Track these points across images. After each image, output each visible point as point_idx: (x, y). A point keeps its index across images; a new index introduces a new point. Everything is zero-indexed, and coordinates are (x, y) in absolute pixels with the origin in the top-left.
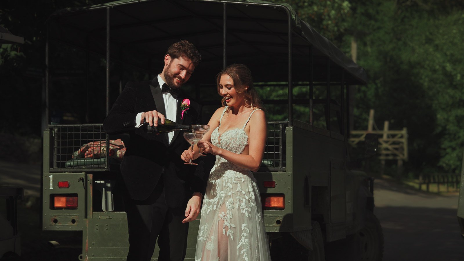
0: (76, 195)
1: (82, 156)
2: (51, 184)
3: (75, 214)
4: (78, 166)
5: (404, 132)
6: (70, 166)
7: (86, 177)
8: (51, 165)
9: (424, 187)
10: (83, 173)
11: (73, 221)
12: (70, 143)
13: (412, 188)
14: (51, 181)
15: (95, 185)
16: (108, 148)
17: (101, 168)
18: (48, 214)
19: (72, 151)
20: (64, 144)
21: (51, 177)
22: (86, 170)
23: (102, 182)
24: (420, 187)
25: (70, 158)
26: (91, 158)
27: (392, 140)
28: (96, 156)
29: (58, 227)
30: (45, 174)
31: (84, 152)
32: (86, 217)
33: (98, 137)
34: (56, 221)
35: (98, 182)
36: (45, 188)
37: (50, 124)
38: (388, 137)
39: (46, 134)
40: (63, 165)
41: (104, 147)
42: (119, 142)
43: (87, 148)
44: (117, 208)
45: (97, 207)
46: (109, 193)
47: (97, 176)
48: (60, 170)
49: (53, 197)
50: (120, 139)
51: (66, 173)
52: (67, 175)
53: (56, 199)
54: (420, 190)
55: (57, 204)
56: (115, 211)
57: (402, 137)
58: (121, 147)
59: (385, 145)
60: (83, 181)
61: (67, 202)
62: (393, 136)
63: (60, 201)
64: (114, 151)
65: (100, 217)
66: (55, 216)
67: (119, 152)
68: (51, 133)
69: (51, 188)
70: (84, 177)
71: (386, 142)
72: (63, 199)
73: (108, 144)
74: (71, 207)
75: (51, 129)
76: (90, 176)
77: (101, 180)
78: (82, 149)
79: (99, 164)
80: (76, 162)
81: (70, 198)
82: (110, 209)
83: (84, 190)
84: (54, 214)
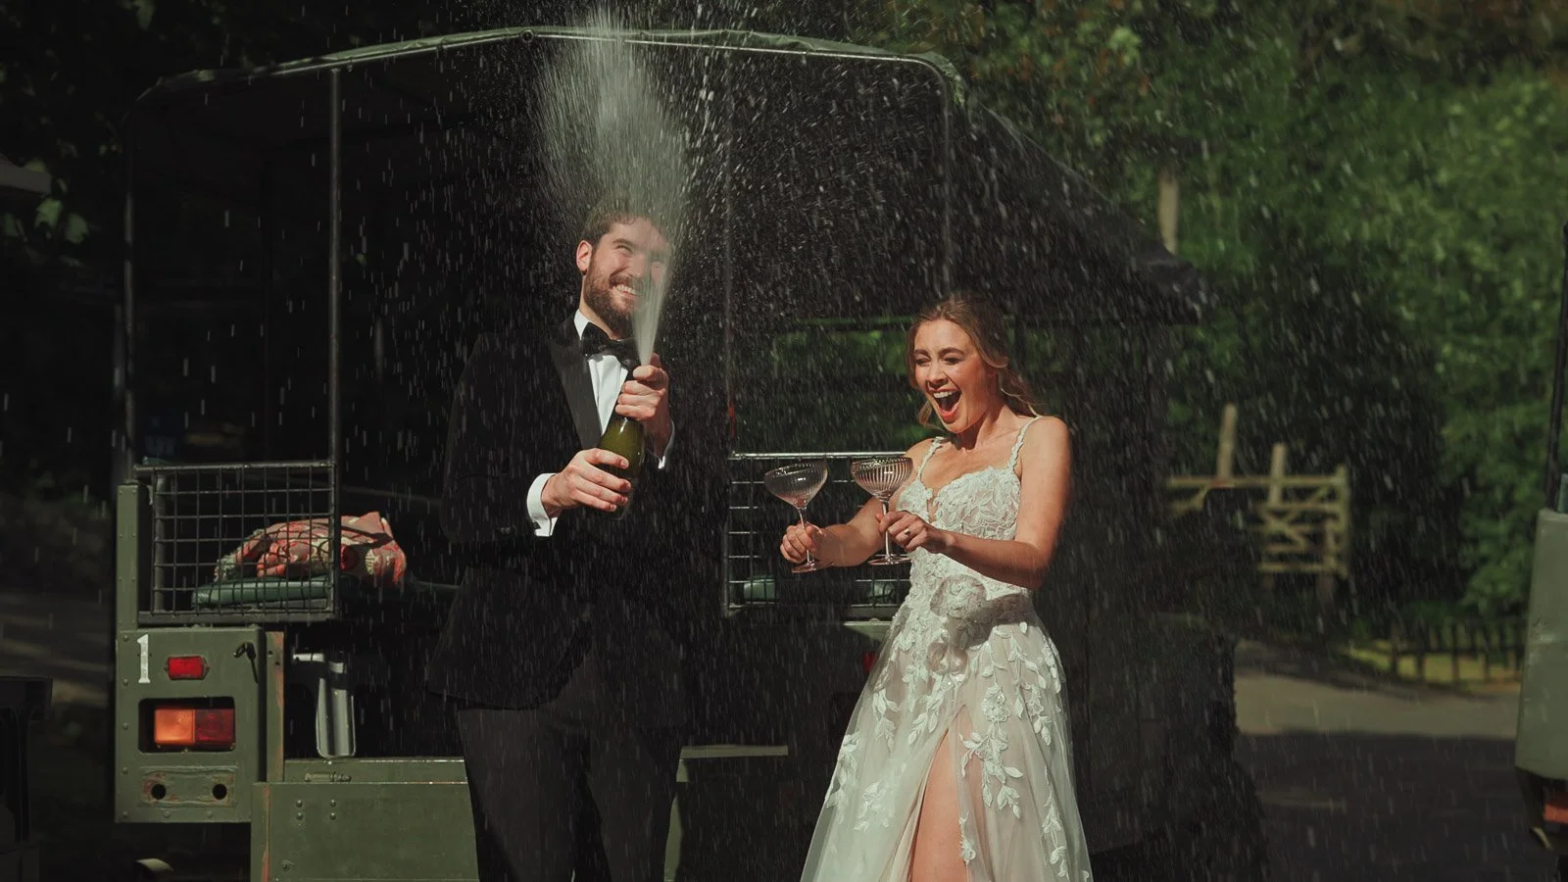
0: (227, 703)
1: (247, 570)
2: (145, 667)
3: (221, 767)
4: (233, 603)
5: (1339, 479)
6: (210, 604)
7: (263, 640)
8: (144, 602)
9: (1407, 666)
10: (254, 629)
11: (220, 791)
12: (208, 528)
13: (1367, 669)
14: (144, 654)
15: (291, 669)
16: (335, 543)
17: (314, 610)
18: (132, 766)
19: (213, 553)
20: (187, 529)
21: (144, 641)
22: (261, 617)
23: (318, 657)
24: (1394, 666)
25: (206, 578)
26: (280, 577)
27: (1296, 507)
28: (296, 571)
29: (170, 811)
30: (122, 632)
31: (254, 555)
32: (262, 776)
33: (303, 504)
34: (159, 791)
35: (304, 657)
36: (122, 679)
37: (140, 462)
38: (1285, 495)
39: (127, 495)
40: (184, 602)
41: (321, 540)
42: (374, 522)
43: (267, 542)
44: (370, 742)
45: (301, 744)
46: (341, 695)
47: (301, 636)
48: (173, 619)
49: (149, 708)
50: (376, 514)
51: (196, 629)
52: (197, 636)
53: (160, 715)
54: (1393, 676)
55: (165, 735)
56: (360, 755)
57: (1332, 496)
58: (380, 540)
59: (1275, 526)
60: (251, 655)
61: (199, 725)
62: (1303, 493)
63: (172, 723)
64: (356, 554)
65: (308, 774)
66: (158, 774)
67: (372, 558)
68: (143, 495)
69: (144, 679)
70: (254, 641)
71: (1279, 514)
72: (186, 717)
73: (337, 529)
74: (212, 742)
75: (145, 480)
76: (276, 639)
77: (312, 651)
78: (249, 545)
79: (304, 596)
80: (227, 591)
81: (209, 714)
82: (344, 748)
83: (254, 686)
84: (153, 766)
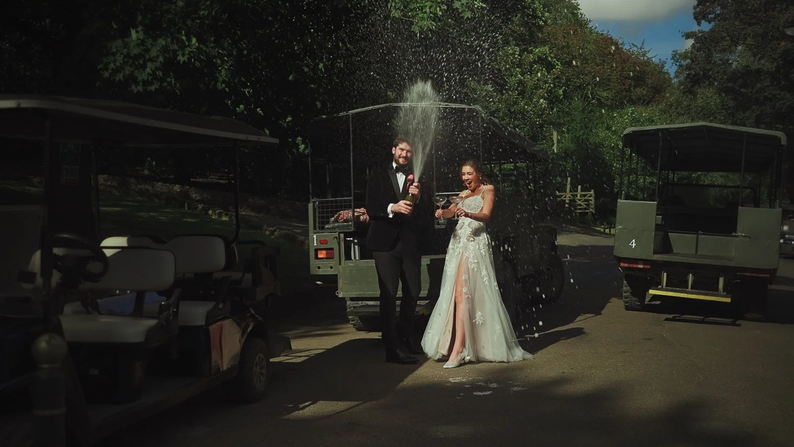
0: (332, 249)
1: (336, 221)
2: (315, 242)
3: (332, 263)
4: (333, 228)
5: (592, 192)
6: (328, 228)
7: (339, 236)
8: (315, 228)
10: (337, 233)
11: (331, 268)
12: (327, 212)
14: (315, 239)
15: (345, 241)
16: (353, 215)
17: (349, 229)
18: (313, 262)
19: (328, 218)
20: (323, 212)
21: (315, 236)
22: (339, 231)
23: (351, 239)
25: (328, 223)
26: (343, 222)
27: (583, 198)
28: (346, 221)
29: (321, 272)
30: (311, 235)
31: (337, 218)
32: (340, 265)
33: (346, 208)
34: (319, 268)
35: (349, 239)
36: (311, 244)
37: (313, 199)
38: (581, 196)
39: (310, 206)
40: (323, 228)
41: (351, 214)
42: (362, 210)
43: (340, 215)
44: (363, 256)
45: (348, 257)
46: (356, 247)
47: (347, 235)
48: (321, 232)
49: (316, 251)
50: (363, 208)
51: (325, 233)
52: (326, 235)
53: (319, 252)
55: (320, 256)
56: (361, 259)
57: (591, 196)
58: (364, 214)
59: (579, 202)
60: (337, 239)
61: (327, 254)
62: (585, 195)
63: (322, 253)
64: (358, 217)
65: (350, 264)
66: (319, 264)
67: (362, 217)
68: (314, 206)
69: (315, 244)
70: (337, 236)
71: (580, 200)
72: (324, 252)
73: (354, 212)
74: (329, 257)
75: (314, 203)
76: (342, 235)
77: (350, 238)
78: (336, 216)
79: (348, 226)
80: (332, 225)
81: (329, 251)
82: (357, 258)
83: (338, 245)
84: (317, 262)
